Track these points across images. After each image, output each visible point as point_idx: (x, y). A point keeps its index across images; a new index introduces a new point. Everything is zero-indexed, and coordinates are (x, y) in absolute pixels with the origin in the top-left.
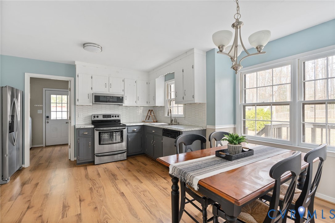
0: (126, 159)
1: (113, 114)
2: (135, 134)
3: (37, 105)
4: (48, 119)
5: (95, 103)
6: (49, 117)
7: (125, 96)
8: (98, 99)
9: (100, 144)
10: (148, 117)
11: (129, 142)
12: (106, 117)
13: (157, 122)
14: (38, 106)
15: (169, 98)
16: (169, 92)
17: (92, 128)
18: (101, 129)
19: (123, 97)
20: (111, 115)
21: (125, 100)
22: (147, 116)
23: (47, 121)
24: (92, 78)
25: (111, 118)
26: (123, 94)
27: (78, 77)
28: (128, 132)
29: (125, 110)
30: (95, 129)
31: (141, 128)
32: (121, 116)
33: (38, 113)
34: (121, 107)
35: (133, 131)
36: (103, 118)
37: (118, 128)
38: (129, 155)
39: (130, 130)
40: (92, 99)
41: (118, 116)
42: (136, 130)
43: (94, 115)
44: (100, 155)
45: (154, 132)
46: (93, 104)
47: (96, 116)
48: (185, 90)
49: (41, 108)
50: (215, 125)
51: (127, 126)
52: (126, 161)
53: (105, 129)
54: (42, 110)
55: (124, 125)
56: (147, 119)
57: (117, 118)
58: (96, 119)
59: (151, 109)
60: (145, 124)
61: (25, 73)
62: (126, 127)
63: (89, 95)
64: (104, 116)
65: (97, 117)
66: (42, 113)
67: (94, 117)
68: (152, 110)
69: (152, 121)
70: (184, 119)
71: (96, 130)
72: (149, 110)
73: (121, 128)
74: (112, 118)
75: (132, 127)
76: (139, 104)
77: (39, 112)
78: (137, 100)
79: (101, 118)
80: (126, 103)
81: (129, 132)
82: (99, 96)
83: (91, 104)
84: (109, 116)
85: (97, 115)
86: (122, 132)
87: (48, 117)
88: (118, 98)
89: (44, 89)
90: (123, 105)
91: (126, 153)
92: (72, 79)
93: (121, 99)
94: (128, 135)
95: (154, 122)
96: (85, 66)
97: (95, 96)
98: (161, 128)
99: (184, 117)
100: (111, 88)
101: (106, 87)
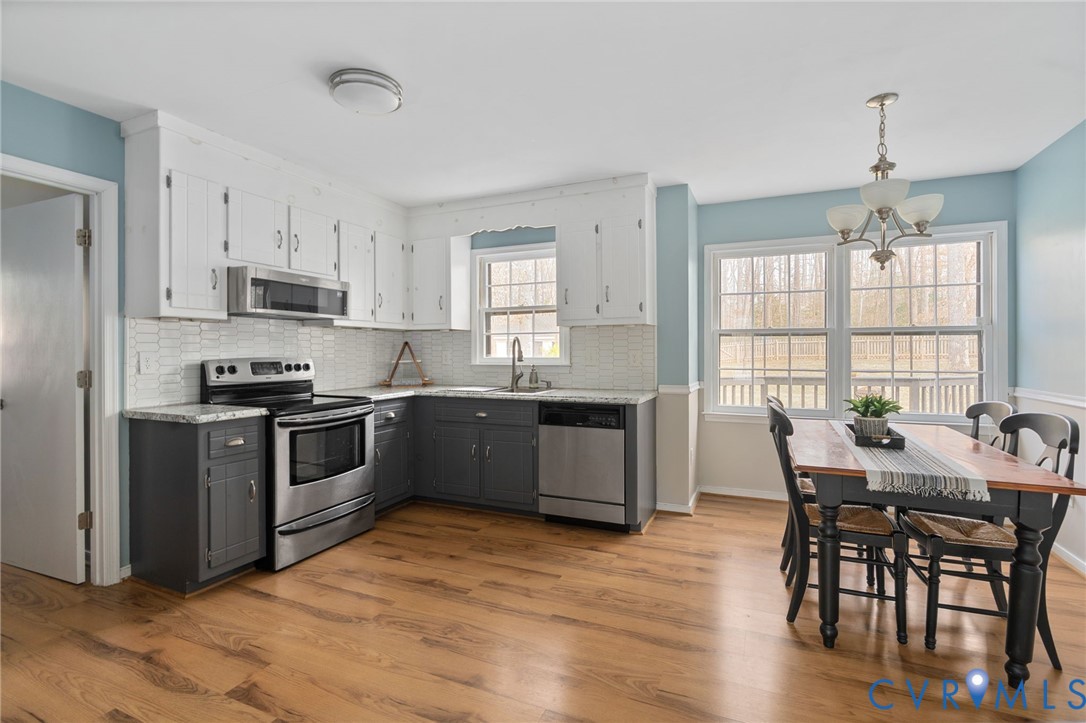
2: (390, 430)
5: (254, 310)
7: (353, 290)
9: (294, 481)
17: (262, 416)
18: (298, 418)
19: (346, 293)
21: (353, 302)
22: (398, 363)
24: (226, 201)
25: (281, 373)
26: (348, 280)
27: (168, 187)
28: (377, 427)
30: (278, 420)
31: (408, 406)
35: (385, 419)
36: (251, 374)
37: (349, 410)
39: (379, 415)
40: (226, 291)
41: (306, 367)
42: (393, 415)
43: (225, 360)
45: (484, 415)
46: (229, 315)
47: (228, 366)
48: (607, 287)
50: (688, 384)
53: (310, 417)
57: (301, 375)
60: (417, 394)
62: (373, 406)
63: (218, 274)
64: (257, 367)
65: (233, 370)
67: (220, 370)
70: (567, 370)
71: (278, 424)
73: (358, 410)
75: (382, 407)
76: (383, 319)
78: (378, 304)
80: (352, 314)
83: (224, 316)
84: (275, 366)
85: (230, 360)
86: (362, 424)
88: (331, 294)
91: (373, 504)
92: (110, 190)
93: (339, 298)
95: (424, 385)
97: (253, 281)
98: (533, 401)
99: (568, 363)
100: (296, 250)
101: (279, 247)
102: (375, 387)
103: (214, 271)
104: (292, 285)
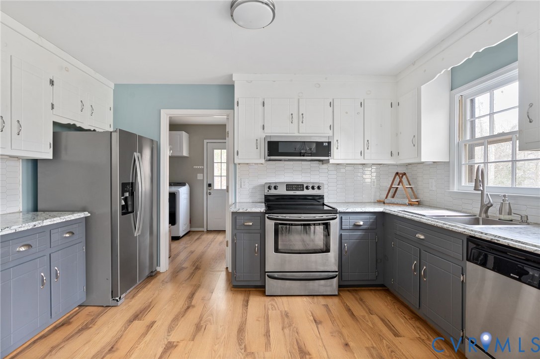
0: (336, 293)
1: (308, 183)
2: (359, 233)
3: (196, 167)
4: (210, 188)
5: (269, 157)
6: (212, 185)
7: (335, 141)
8: (275, 149)
9: (277, 250)
10: (393, 192)
11: (344, 253)
12: (292, 188)
13: (419, 204)
14: (198, 167)
15: (468, 137)
16: (468, 117)
17: (261, 212)
18: (280, 216)
19: (329, 143)
20: (303, 185)
21: (335, 149)
22: (391, 187)
23: (208, 191)
24: (264, 106)
25: (303, 190)
26: (331, 134)
27: (238, 106)
28: (341, 228)
29: (335, 172)
30: (267, 215)
31: (376, 219)
32: (326, 186)
33: (198, 178)
34: (325, 166)
35: (355, 225)
36: (287, 190)
37: (318, 216)
38: (342, 283)
39: (348, 222)
40: (264, 148)
41: (319, 188)
42: (361, 223)
43: (270, 183)
44: (276, 275)
45: (422, 237)
47: (273, 186)
49: (202, 171)
51: (340, 213)
52: (336, 300)
53: (288, 216)
54: (202, 175)
55: (334, 211)
56: (390, 194)
57: (316, 192)
58: (273, 192)
59: (401, 171)
60: (387, 211)
61: (161, 110)
62: (338, 215)
63: (258, 141)
64: (289, 187)
65: (275, 188)
66: (202, 179)
67: (269, 188)
68: (405, 174)
69: (407, 202)
71: (268, 218)
72: (397, 173)
73: (325, 216)
74: (306, 192)
75: (352, 217)
76: (371, 157)
77: (200, 177)
78: (366, 148)
79: (282, 191)
80: (338, 155)
81: (344, 227)
82: (277, 142)
83: (263, 161)
84: (300, 187)
85: (276, 183)
86: (327, 226)
87: (210, 185)
88: (319, 144)
89: (205, 141)
90: (331, 161)
91: (336, 280)
92: (231, 113)
93: (325, 146)
94: (341, 236)
95: (411, 205)
96: (251, 82)
97: (269, 142)
100: (302, 123)
101: (292, 123)
102: (375, 203)
103: (257, 140)
104: (304, 142)
